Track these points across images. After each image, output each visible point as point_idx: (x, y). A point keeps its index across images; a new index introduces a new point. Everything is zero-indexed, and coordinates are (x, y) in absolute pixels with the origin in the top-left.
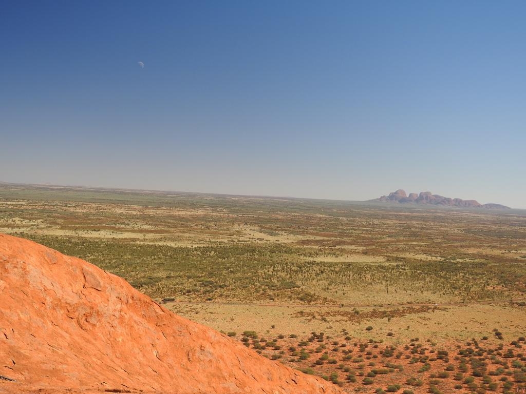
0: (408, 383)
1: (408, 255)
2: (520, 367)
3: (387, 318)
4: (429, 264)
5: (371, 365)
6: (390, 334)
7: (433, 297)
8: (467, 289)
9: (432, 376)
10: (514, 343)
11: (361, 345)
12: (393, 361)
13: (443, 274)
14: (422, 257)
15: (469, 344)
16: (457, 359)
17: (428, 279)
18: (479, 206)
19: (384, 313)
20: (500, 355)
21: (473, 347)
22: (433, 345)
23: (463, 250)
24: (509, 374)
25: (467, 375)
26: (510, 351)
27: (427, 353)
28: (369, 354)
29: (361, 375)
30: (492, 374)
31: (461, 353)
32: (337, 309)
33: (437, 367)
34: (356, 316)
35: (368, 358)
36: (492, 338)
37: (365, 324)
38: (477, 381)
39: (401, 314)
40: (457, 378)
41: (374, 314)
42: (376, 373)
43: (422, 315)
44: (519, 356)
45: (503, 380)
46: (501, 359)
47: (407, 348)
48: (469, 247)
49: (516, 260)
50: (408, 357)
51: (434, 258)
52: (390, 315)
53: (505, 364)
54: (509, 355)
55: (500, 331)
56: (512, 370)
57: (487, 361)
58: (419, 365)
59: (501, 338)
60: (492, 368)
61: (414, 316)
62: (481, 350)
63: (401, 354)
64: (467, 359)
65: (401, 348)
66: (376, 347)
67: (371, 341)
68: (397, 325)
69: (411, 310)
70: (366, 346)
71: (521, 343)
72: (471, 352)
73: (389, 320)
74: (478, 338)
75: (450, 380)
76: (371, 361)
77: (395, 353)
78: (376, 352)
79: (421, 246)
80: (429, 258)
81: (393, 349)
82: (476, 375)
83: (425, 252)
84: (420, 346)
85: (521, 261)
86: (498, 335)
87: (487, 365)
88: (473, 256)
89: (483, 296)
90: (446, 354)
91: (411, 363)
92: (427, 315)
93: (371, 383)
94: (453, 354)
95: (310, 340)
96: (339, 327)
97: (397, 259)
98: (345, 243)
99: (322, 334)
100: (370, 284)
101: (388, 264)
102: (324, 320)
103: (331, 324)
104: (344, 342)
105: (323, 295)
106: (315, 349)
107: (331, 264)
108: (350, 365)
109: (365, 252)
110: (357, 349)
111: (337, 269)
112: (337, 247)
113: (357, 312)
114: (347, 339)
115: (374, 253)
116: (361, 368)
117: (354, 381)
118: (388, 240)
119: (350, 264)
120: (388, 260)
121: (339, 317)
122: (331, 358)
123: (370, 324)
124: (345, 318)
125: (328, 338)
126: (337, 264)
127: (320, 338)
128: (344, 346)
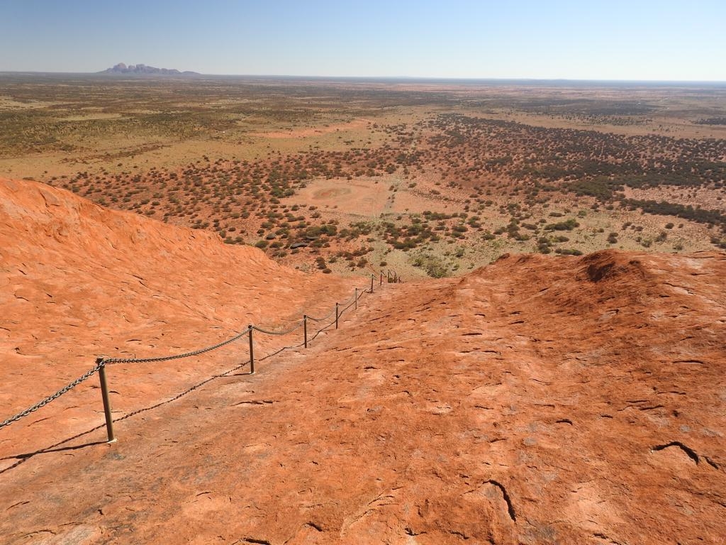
0: (155, 197)
1: (137, 111)
2: (222, 177)
3: (131, 157)
4: (153, 116)
5: (127, 189)
6: (135, 167)
7: (160, 139)
8: (182, 131)
9: (169, 190)
10: (216, 163)
11: (117, 177)
12: (141, 184)
13: (164, 122)
14: (148, 112)
15: (189, 167)
16: (183, 177)
17: (154, 127)
18: (180, 73)
19: (129, 153)
20: (209, 171)
21: (192, 168)
22: (166, 170)
23: (174, 105)
24: (217, 182)
25: (191, 186)
26: (215, 168)
27: (163, 176)
28: (123, 182)
29: (121, 196)
30: (206, 183)
31: (185, 173)
32: (92, 154)
33: (171, 184)
34: (108, 157)
35: (123, 185)
36: (203, 161)
37: (116, 162)
38: (198, 189)
39: (141, 152)
40: (186, 189)
41: (121, 155)
42: (131, 193)
43: (154, 151)
44: (221, 170)
45: (214, 186)
46: (210, 174)
47: (149, 175)
48: (178, 102)
49: (210, 109)
50: (151, 181)
51: (156, 112)
52: (133, 154)
53: (213, 176)
54: (215, 170)
55: (207, 156)
56: (218, 179)
57: (202, 176)
58: (159, 184)
59: (208, 161)
60: (205, 180)
61: (150, 153)
62: (197, 169)
63: (146, 179)
64: (190, 176)
65: (145, 175)
66: (127, 176)
67: (123, 173)
68: (139, 160)
69: (147, 149)
70: (121, 177)
71: (221, 162)
72: (191, 171)
73: (133, 157)
74: (194, 163)
75: (181, 191)
76: (126, 186)
77: (142, 179)
78: (128, 180)
79: (145, 104)
80: (152, 112)
81: (140, 177)
82: (197, 185)
83: (148, 108)
84: (157, 172)
85: (213, 110)
86: (206, 159)
87: (202, 178)
88: (182, 109)
89: (193, 135)
90: (176, 175)
91: (154, 184)
92: (158, 151)
93: (129, 201)
94: (180, 175)
95: (78, 178)
96: (97, 166)
97: (129, 115)
98: (87, 105)
99: (86, 173)
100: (114, 134)
101: (124, 118)
102: (85, 162)
103: (91, 165)
104: (104, 176)
105: (80, 144)
106: (83, 184)
107: (80, 122)
108: (112, 191)
109: (104, 112)
110: (114, 180)
111: (86, 125)
112: (82, 109)
113: (108, 155)
114: (106, 174)
115: (111, 111)
116: (120, 192)
117: (117, 201)
118: (120, 100)
119: (95, 121)
120: (123, 116)
121: (96, 160)
122: (96, 188)
123: (120, 162)
124: (101, 160)
125: (91, 175)
126: (85, 121)
127: (85, 175)
128: (104, 179)
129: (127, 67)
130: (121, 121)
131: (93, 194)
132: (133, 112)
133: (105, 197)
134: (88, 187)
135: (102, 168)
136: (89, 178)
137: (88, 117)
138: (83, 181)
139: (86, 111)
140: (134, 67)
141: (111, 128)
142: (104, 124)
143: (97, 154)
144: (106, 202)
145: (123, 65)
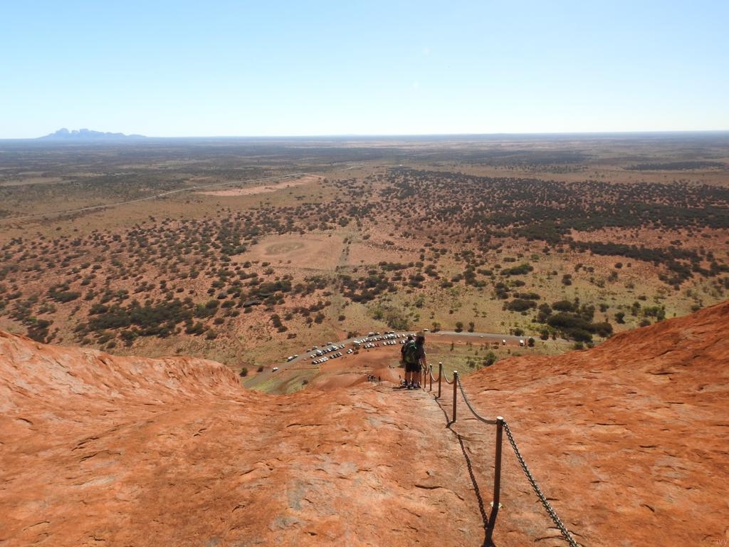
0: (96, 260)
1: (78, 174)
2: (169, 236)
3: (70, 220)
4: (96, 179)
5: (65, 253)
6: (76, 230)
7: (104, 201)
8: (126, 192)
9: (113, 253)
10: (163, 223)
11: (54, 241)
12: (81, 247)
13: (107, 184)
14: (91, 175)
15: (134, 228)
16: (127, 239)
17: (97, 189)
18: (125, 136)
19: (69, 216)
20: (156, 231)
21: (137, 230)
22: (109, 232)
23: (120, 167)
24: (164, 242)
25: (136, 247)
26: (162, 228)
27: (105, 238)
28: (62, 246)
29: (59, 261)
30: (152, 244)
31: (130, 234)
32: (28, 218)
33: (114, 246)
34: (46, 221)
35: (62, 249)
36: (149, 221)
37: (55, 226)
38: (143, 250)
39: (81, 215)
40: (130, 251)
41: (60, 218)
42: (70, 258)
43: (98, 213)
44: (168, 230)
45: (160, 246)
46: (156, 234)
47: (90, 237)
48: (123, 164)
49: (156, 170)
50: (92, 243)
51: (99, 175)
52: (73, 217)
53: (160, 236)
54: (162, 230)
55: (153, 216)
56: (165, 239)
57: (148, 237)
58: (102, 247)
59: (154, 221)
60: (152, 240)
61: (92, 216)
62: (143, 230)
63: (86, 242)
64: (134, 237)
65: (86, 238)
66: (66, 240)
67: (62, 237)
68: (79, 223)
69: (88, 212)
70: (59, 241)
71: (168, 222)
72: (136, 232)
73: (73, 221)
74: (139, 224)
75: (125, 253)
76: (64, 250)
77: (82, 243)
78: (67, 244)
79: (87, 167)
80: (95, 175)
81: (80, 240)
82: (142, 246)
83: (92, 171)
84: (99, 235)
85: (159, 171)
86: (153, 219)
87: (148, 239)
88: (126, 171)
89: (138, 196)
90: (119, 237)
91: (95, 246)
92: (101, 214)
93: (68, 265)
94: (124, 236)
95: (12, 244)
96: (34, 231)
97: (70, 178)
98: (26, 170)
99: (20, 238)
100: (53, 197)
101: (64, 182)
102: (20, 228)
103: (26, 230)
104: (41, 241)
105: (15, 210)
106: (17, 250)
107: (17, 187)
108: (48, 256)
109: (44, 176)
110: (51, 245)
111: (23, 190)
112: (20, 174)
113: (46, 219)
114: (43, 238)
115: (51, 175)
116: (58, 257)
117: (54, 266)
118: (61, 164)
119: (33, 186)
120: (64, 179)
121: (32, 224)
122: (31, 253)
123: (58, 226)
124: (37, 224)
125: (26, 240)
126: (23, 186)
127: (19, 242)
128: (40, 244)
129: (70, 132)
130: (62, 185)
131: (27, 260)
132: (75, 175)
133: (41, 263)
134: (21, 254)
135: (38, 233)
136: (23, 244)
137: (25, 182)
138: (16, 247)
139: (24, 176)
140: (77, 131)
141: (50, 192)
142: (42, 189)
143: (34, 218)
144: (42, 268)
145: (66, 130)
